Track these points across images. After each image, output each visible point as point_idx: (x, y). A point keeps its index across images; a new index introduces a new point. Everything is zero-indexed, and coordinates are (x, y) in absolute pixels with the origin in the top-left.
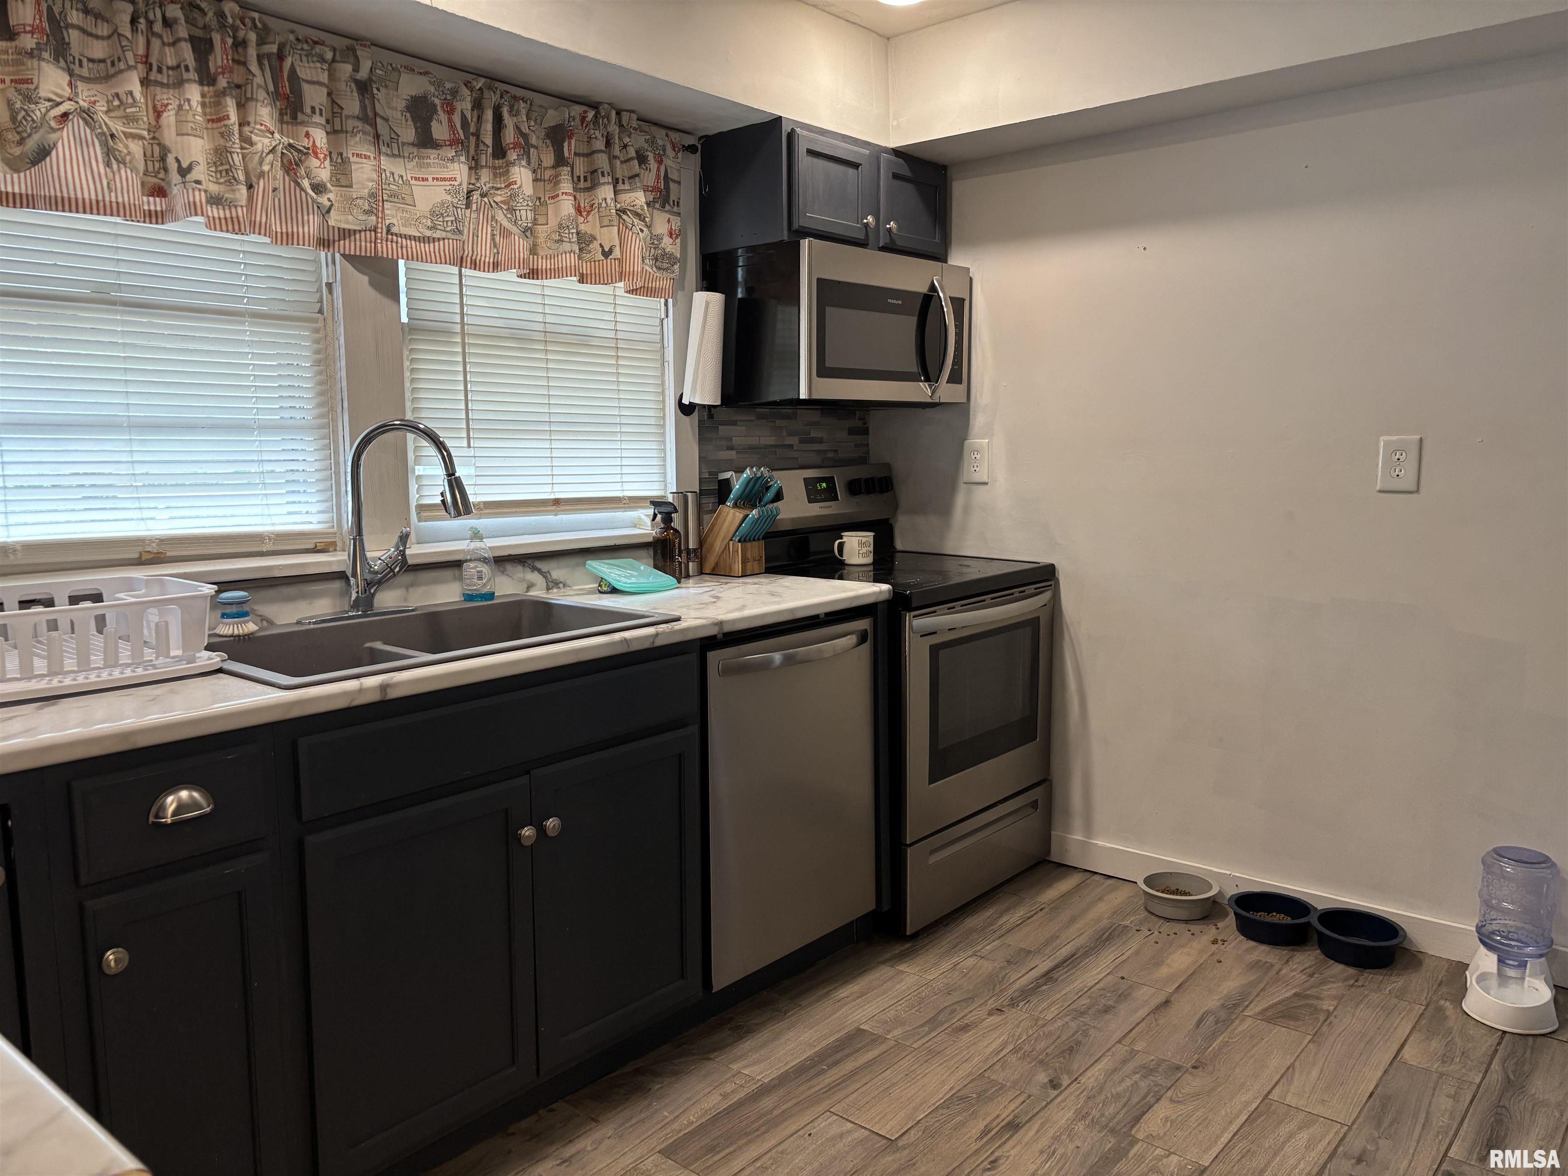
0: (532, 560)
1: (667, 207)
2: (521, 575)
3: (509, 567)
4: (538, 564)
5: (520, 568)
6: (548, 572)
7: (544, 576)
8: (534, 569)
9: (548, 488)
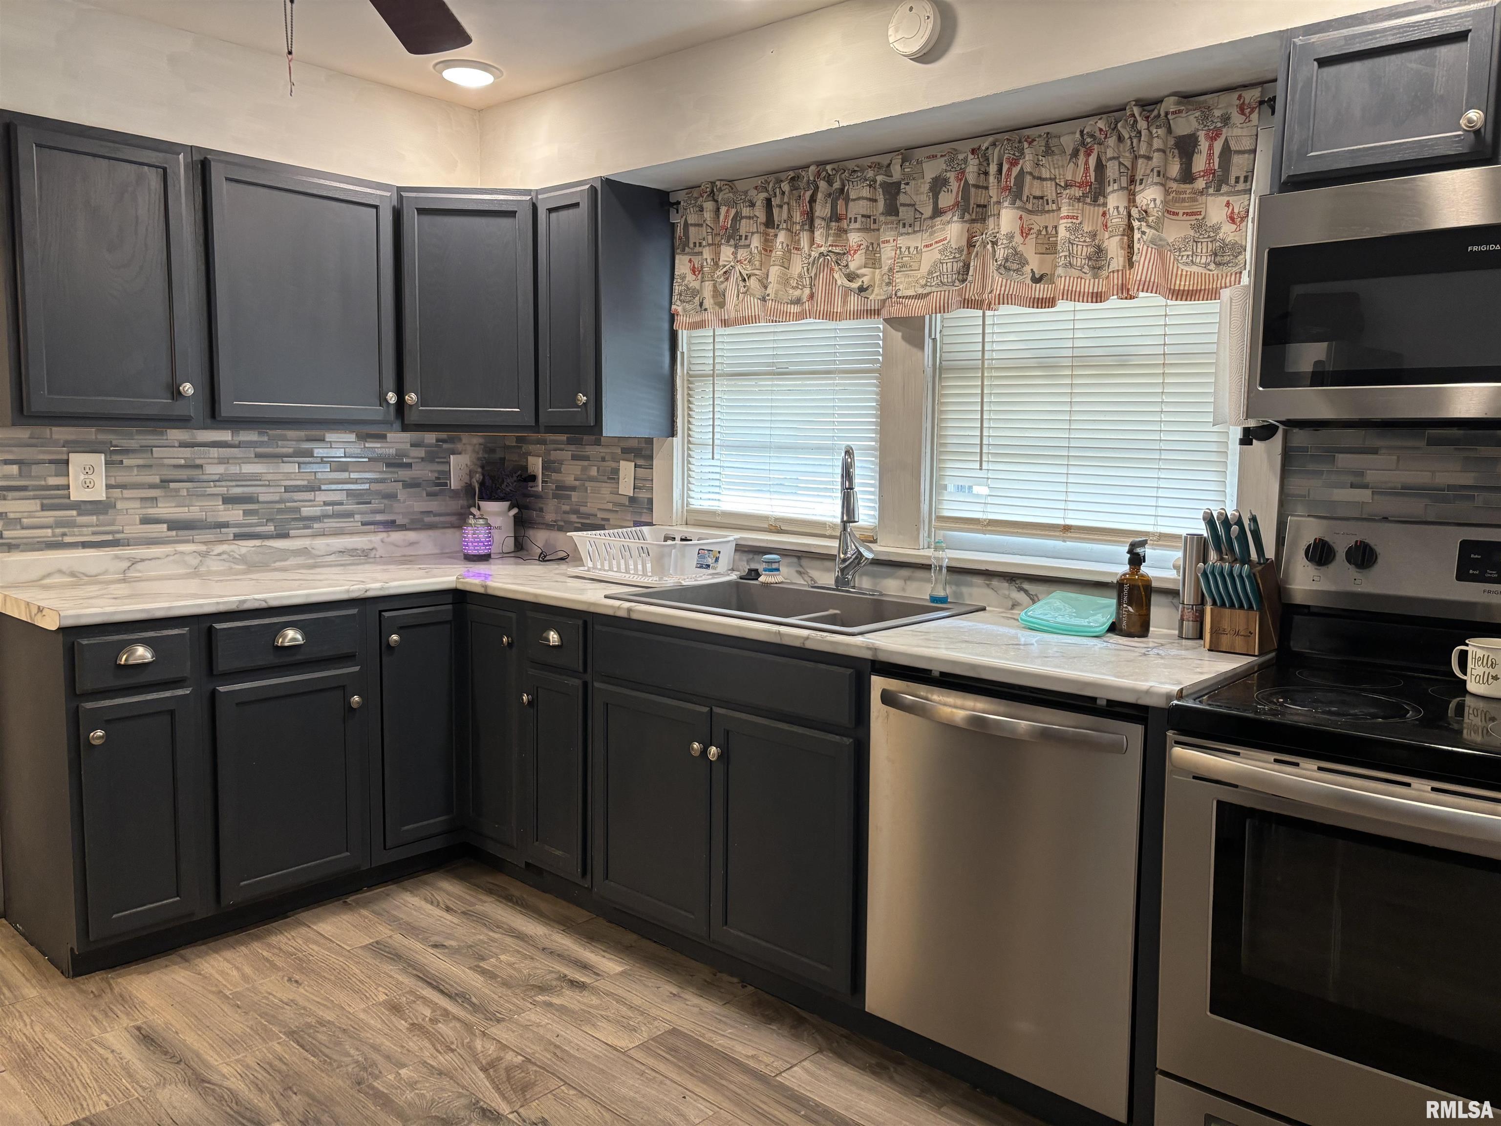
0: (1021, 580)
1: (1225, 188)
2: (1007, 592)
3: (995, 583)
4: (1026, 586)
5: (1006, 585)
6: (1036, 595)
7: (1031, 599)
8: (1021, 589)
9: (1061, 514)
